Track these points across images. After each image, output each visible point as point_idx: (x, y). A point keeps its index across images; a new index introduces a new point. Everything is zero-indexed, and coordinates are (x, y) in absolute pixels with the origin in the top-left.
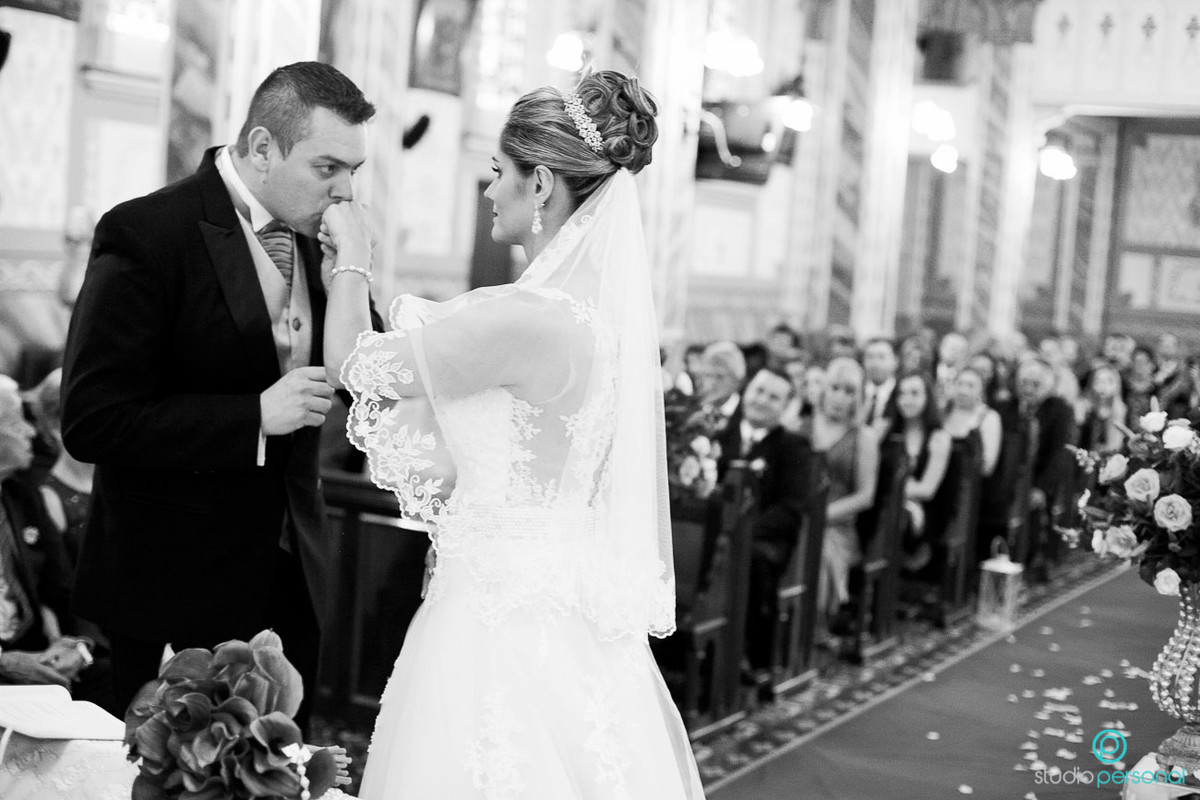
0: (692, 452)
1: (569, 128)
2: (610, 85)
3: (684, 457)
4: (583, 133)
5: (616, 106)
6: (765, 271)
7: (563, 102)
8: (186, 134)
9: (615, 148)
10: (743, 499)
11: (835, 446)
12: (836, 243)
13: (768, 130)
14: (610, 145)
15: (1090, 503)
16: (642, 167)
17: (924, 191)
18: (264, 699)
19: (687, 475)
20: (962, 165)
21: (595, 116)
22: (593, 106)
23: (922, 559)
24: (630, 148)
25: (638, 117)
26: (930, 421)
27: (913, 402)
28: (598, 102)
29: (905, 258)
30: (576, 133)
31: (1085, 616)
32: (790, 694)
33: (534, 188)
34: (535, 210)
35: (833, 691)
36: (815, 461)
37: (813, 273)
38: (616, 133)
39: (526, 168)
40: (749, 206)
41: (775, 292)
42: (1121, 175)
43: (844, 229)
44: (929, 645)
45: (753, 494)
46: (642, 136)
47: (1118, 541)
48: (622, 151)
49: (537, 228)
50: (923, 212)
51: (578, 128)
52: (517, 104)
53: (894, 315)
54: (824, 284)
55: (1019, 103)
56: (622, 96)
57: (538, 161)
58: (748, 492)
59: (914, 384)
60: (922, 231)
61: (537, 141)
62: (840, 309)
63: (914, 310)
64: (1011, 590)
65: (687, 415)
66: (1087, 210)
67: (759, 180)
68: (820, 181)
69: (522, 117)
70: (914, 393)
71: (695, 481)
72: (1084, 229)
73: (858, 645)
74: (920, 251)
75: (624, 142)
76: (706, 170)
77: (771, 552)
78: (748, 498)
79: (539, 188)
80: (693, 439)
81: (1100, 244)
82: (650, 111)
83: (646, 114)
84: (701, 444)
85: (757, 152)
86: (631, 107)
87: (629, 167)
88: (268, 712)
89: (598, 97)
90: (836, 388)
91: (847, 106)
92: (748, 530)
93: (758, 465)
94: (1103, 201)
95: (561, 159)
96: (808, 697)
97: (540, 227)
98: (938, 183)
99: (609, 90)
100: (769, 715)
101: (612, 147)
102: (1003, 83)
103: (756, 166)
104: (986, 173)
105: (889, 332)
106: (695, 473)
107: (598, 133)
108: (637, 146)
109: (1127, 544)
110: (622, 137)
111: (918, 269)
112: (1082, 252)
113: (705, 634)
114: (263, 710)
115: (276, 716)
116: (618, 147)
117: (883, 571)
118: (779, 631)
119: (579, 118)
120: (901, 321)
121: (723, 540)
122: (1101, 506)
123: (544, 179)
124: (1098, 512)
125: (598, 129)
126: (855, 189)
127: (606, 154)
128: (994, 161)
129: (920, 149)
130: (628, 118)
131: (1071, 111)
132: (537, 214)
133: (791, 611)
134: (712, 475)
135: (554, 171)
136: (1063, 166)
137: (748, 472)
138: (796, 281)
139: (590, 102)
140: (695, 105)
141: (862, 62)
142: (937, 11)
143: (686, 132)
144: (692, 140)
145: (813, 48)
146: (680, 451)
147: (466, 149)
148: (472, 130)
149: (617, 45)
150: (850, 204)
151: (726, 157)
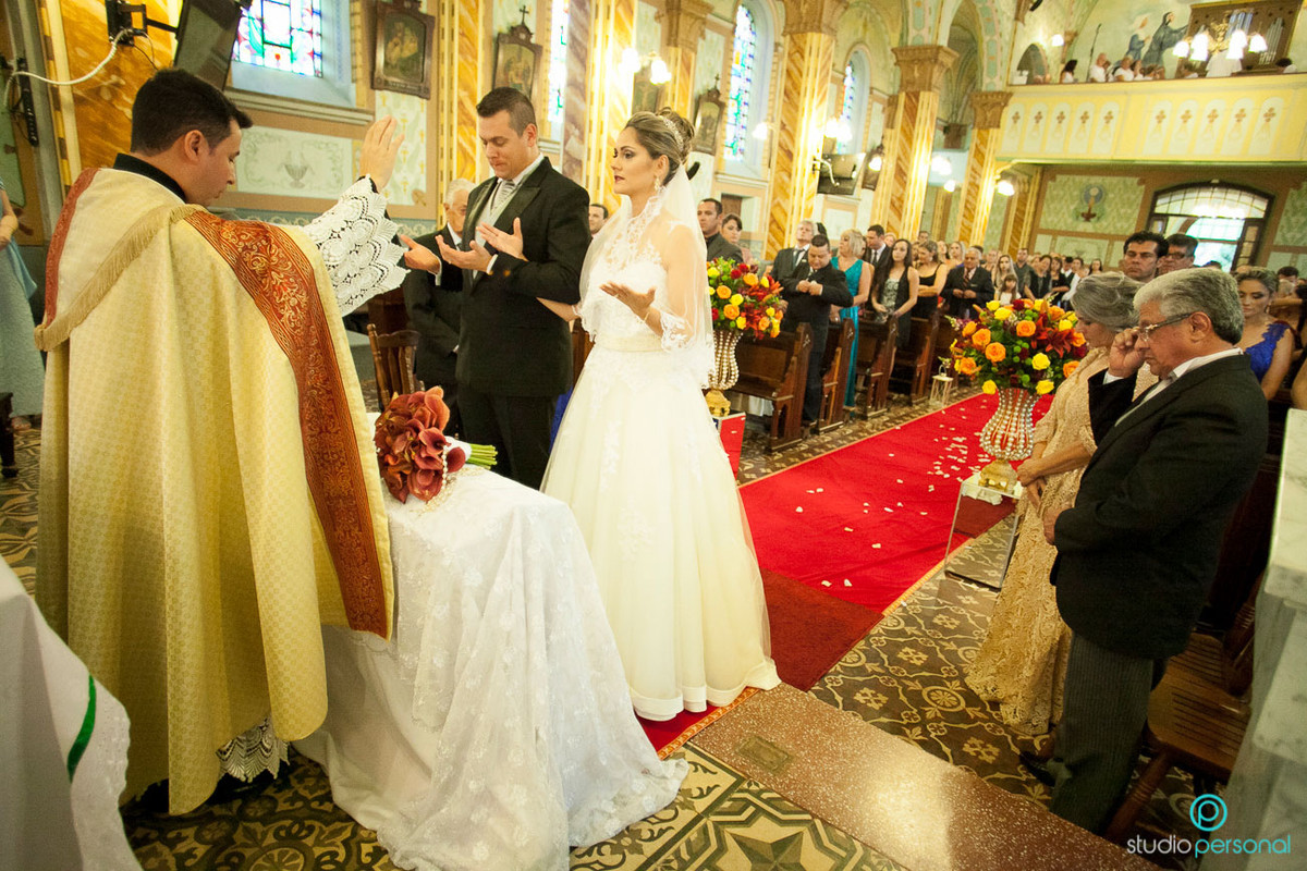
0: (766, 315)
3: (762, 317)
8: (571, 166)
13: (854, 168)
15: (956, 346)
17: (940, 203)
18: (428, 422)
20: (958, 189)
31: (984, 404)
32: (826, 431)
33: (656, 166)
35: (849, 431)
39: (654, 155)
42: (1040, 196)
44: (902, 413)
47: (966, 365)
55: (989, 158)
64: (946, 390)
66: (1021, 212)
67: (848, 192)
72: (1019, 221)
73: (866, 411)
76: (823, 188)
79: (660, 167)
81: (1026, 229)
85: (849, 180)
88: (430, 426)
91: (899, 158)
94: (1030, 208)
96: (836, 434)
98: (948, 199)
100: (814, 440)
102: (981, 148)
103: (847, 186)
104: (969, 193)
106: (767, 325)
109: (971, 367)
112: (1017, 233)
113: (781, 402)
114: (428, 425)
115: (434, 430)
118: (824, 403)
121: (794, 359)
122: (962, 348)
123: (664, 162)
124: (959, 350)
126: (901, 200)
128: (974, 187)
129: (934, 181)
131: (1015, 162)
133: (830, 394)
134: (776, 323)
136: (1008, 189)
140: (819, 157)
141: (908, 137)
142: (955, 113)
143: (814, 170)
144: (818, 173)
145: (889, 131)
146: (759, 314)
147: (716, 179)
148: (720, 171)
149: (783, 126)
150: (897, 206)
151: (833, 181)
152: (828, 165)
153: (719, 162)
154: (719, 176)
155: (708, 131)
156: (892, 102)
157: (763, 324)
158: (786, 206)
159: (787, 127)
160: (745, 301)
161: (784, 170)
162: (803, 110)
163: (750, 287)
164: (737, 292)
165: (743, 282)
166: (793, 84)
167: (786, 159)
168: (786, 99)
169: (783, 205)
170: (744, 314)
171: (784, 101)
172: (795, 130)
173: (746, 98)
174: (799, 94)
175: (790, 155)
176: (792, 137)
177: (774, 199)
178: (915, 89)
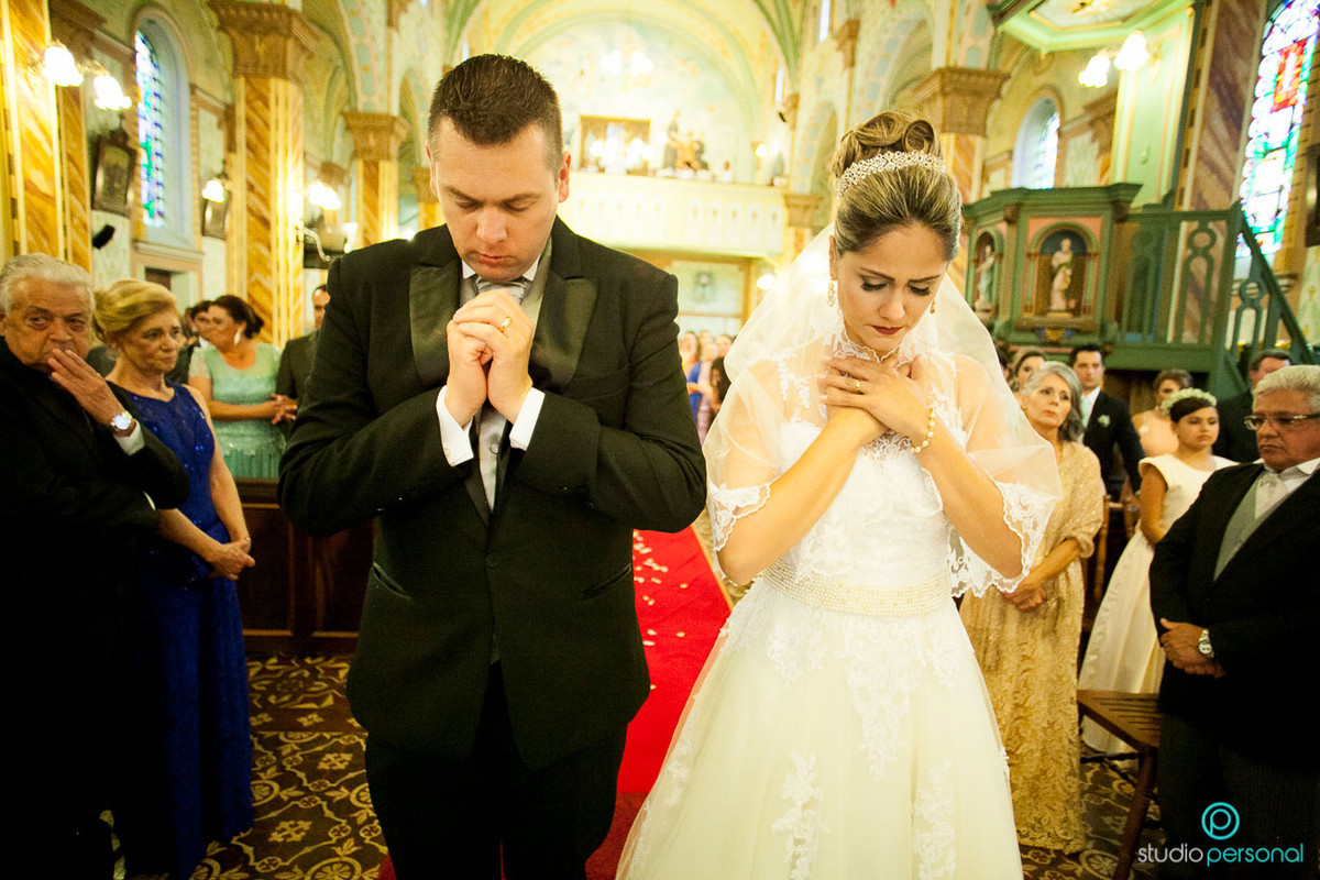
13: (345, 240)
76: (309, 263)
140: (301, 225)
143: (298, 241)
144: (302, 246)
147: (136, 249)
148: (142, 238)
149: (251, 188)
151: (322, 254)
152: (313, 235)
153: (137, 226)
154: (141, 245)
155: (116, 185)
158: (269, 284)
159: (258, 188)
161: (259, 240)
162: (276, 170)
166: (259, 137)
167: (260, 226)
168: (251, 155)
169: (264, 282)
171: (248, 157)
172: (267, 191)
173: (157, 147)
174: (268, 150)
175: (266, 223)
176: (265, 201)
177: (250, 274)
178: (372, 157)
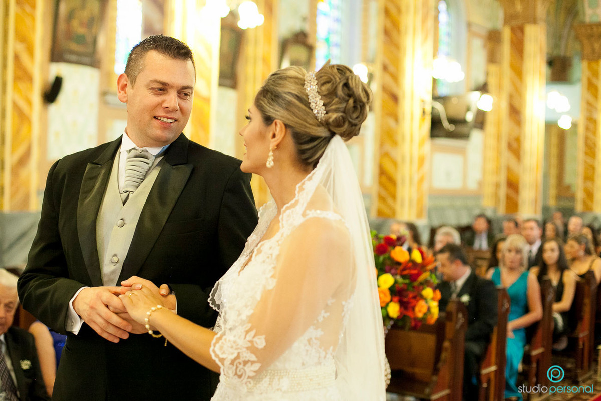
0: (422, 298)
1: (304, 100)
2: (339, 75)
3: (418, 301)
4: (312, 105)
5: (340, 92)
6: (472, 185)
7: (304, 81)
9: (333, 121)
10: (457, 319)
11: (514, 285)
12: (509, 170)
13: (468, 109)
14: (330, 118)
16: (351, 138)
17: (554, 140)
19: (420, 311)
20: (575, 125)
21: (325, 96)
22: (323, 88)
23: (563, 345)
24: (344, 122)
25: (355, 102)
26: (562, 266)
27: (551, 255)
28: (328, 86)
29: (546, 176)
30: (307, 104)
33: (271, 135)
34: (270, 151)
36: (500, 294)
37: (497, 186)
38: (336, 110)
39: (268, 120)
40: (462, 152)
41: (477, 196)
43: (513, 162)
45: (464, 316)
46: (355, 116)
48: (338, 124)
49: (270, 163)
50: (554, 151)
51: (309, 101)
52: (273, 75)
53: (542, 206)
54: (503, 191)
56: (346, 85)
57: (277, 117)
58: (460, 315)
59: (552, 245)
60: (554, 161)
61: (279, 104)
62: (513, 204)
63: (552, 203)
65: (419, 275)
67: (465, 137)
68: (499, 138)
69: (273, 85)
70: (553, 250)
71: (425, 314)
74: (554, 172)
75: (341, 118)
77: (476, 348)
78: (461, 318)
79: (274, 136)
80: (423, 289)
82: (364, 100)
83: (361, 101)
84: (428, 292)
85: (463, 122)
86: (350, 94)
87: (342, 135)
89: (328, 82)
90: (510, 251)
91: (511, 96)
92: (462, 336)
93: (465, 298)
95: (293, 119)
97: (272, 164)
98: (562, 135)
99: (337, 79)
101: (331, 120)
103: (463, 129)
104: (587, 128)
105: (539, 216)
106: (425, 310)
107: (323, 108)
108: (350, 122)
110: (340, 114)
111: (553, 181)
116: (336, 120)
117: (542, 354)
119: (312, 94)
120: (546, 209)
123: (278, 129)
125: (323, 105)
126: (518, 140)
127: (326, 124)
128: (592, 122)
129: (552, 117)
130: (347, 101)
132: (271, 154)
134: (434, 305)
135: (287, 126)
137: (460, 304)
138: (489, 190)
139: (323, 84)
140: (428, 99)
141: (518, 72)
142: (556, 46)
144: (428, 117)
145: (493, 68)
146: (415, 297)
149: (385, 68)
150: (515, 148)
151: (447, 125)
152: (439, 107)
156: (493, 37)
157: (420, 310)
158: (395, 154)
159: (391, 68)
160: (396, 282)
161: (390, 115)
163: (398, 263)
164: (386, 272)
165: (391, 259)
167: (391, 103)
169: (392, 154)
170: (396, 299)
171: (383, 41)
176: (395, 78)
178: (519, 22)
